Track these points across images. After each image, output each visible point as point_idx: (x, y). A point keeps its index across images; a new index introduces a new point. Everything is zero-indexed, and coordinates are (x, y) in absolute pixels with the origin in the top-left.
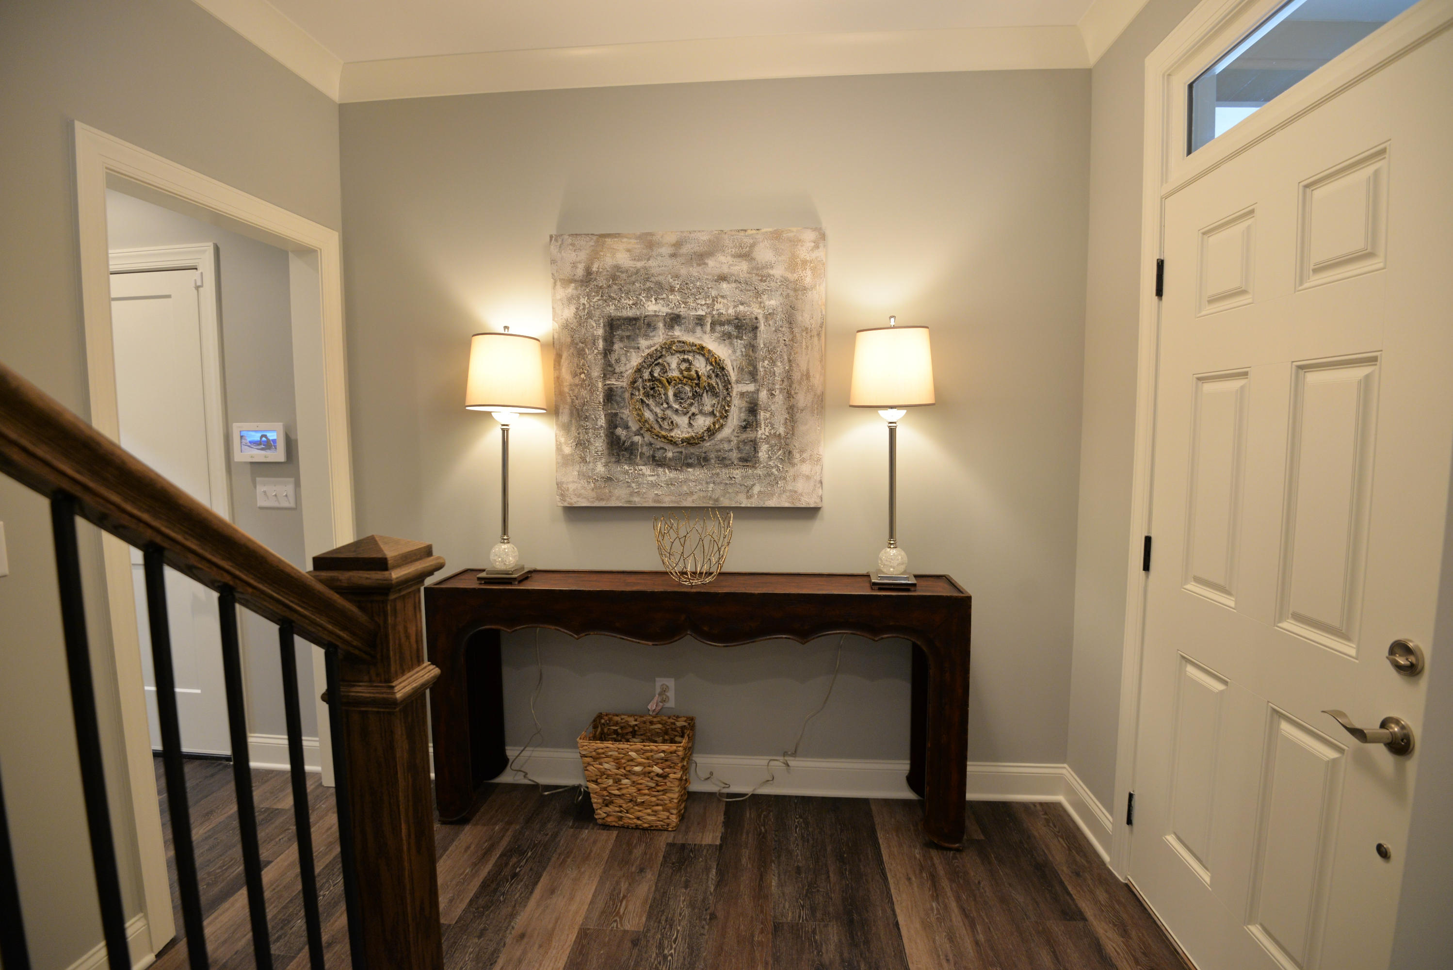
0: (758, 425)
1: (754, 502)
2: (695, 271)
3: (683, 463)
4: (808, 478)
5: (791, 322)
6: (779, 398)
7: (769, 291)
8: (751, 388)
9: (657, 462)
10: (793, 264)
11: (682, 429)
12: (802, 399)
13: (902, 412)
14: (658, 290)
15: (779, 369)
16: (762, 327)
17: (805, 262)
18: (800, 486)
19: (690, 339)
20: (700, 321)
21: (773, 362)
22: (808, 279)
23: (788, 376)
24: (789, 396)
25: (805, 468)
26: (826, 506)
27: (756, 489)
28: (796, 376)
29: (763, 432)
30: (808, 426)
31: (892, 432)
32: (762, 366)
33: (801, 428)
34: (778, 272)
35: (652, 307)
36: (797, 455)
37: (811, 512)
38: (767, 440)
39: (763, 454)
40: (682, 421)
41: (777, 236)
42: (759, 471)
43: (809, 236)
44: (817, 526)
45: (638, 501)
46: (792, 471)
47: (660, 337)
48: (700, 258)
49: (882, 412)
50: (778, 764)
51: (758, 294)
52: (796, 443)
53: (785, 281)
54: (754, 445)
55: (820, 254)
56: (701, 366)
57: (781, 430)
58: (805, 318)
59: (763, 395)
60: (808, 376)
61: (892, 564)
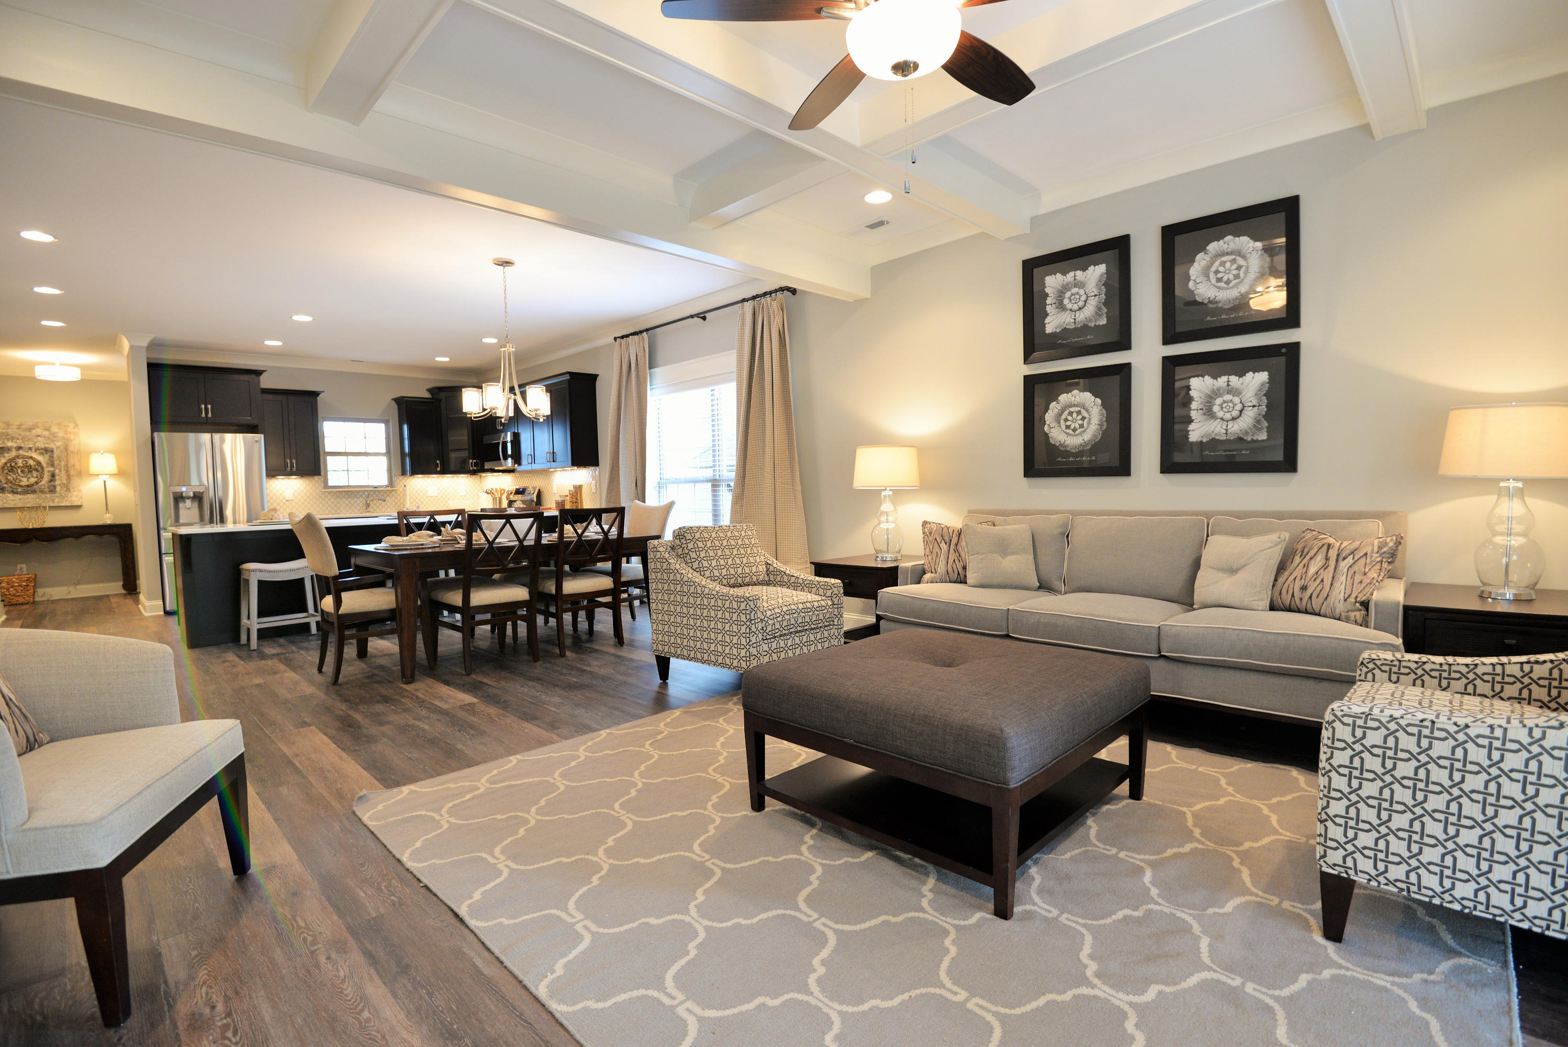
0: (55, 480)
1: (56, 504)
2: (27, 433)
3: (25, 492)
4: (76, 496)
5: (66, 449)
6: (63, 472)
7: (58, 442)
8: (52, 469)
9: (14, 492)
10: (66, 433)
11: (25, 482)
12: (72, 472)
13: (108, 476)
14: (12, 439)
15: (63, 463)
16: (55, 451)
17: (70, 433)
18: (73, 499)
19: (26, 454)
20: (30, 449)
21: (60, 461)
22: (72, 437)
23: (67, 466)
24: (67, 471)
25: (75, 493)
26: (84, 504)
27: (56, 500)
28: (70, 465)
29: (57, 483)
30: (75, 481)
31: (105, 482)
32: (56, 463)
33: (73, 481)
34: (60, 435)
35: (9, 444)
36: (72, 490)
37: (79, 507)
38: (59, 485)
39: (58, 489)
40: (25, 480)
41: (59, 424)
42: (57, 495)
43: (72, 425)
44: (81, 511)
45: (6, 506)
46: (70, 494)
47: (13, 453)
48: (30, 430)
49: (100, 476)
50: (71, 588)
51: (53, 441)
52: (71, 486)
53: (63, 438)
54: (55, 487)
55: (76, 430)
56: (31, 462)
57: (65, 482)
58: (71, 448)
59: (57, 471)
60: (74, 466)
61: (108, 519)
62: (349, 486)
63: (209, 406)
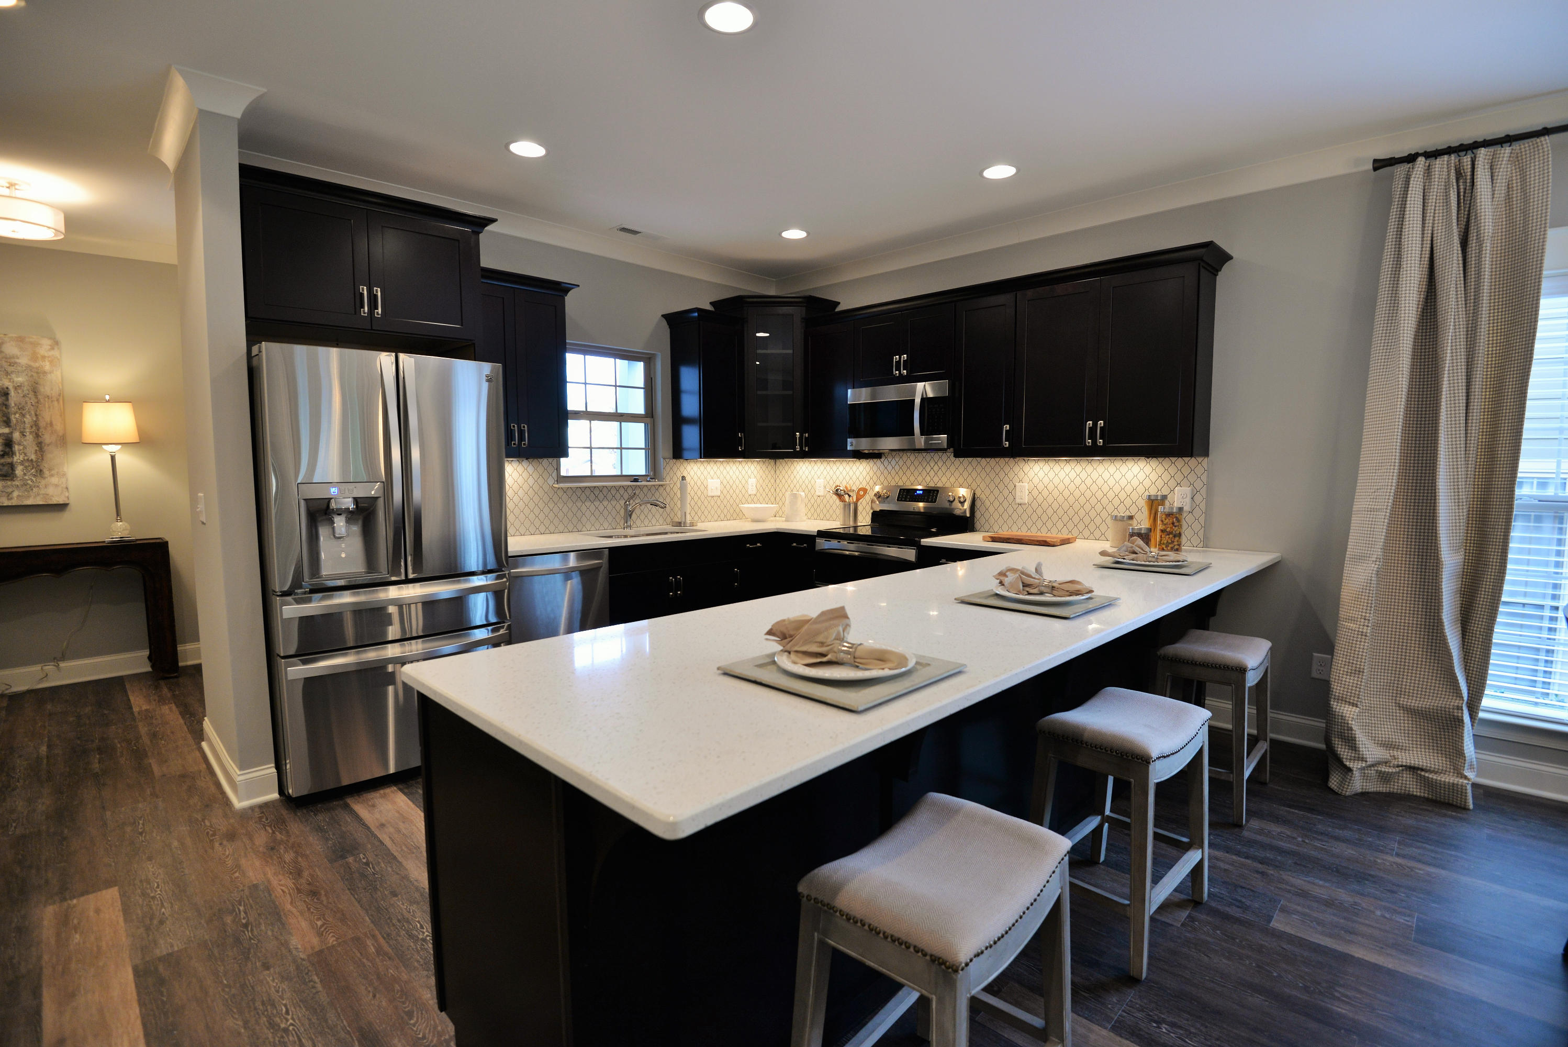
0: (13, 454)
1: (14, 502)
4: (56, 486)
5: (35, 392)
6: (30, 437)
7: (18, 373)
8: (6, 430)
10: (35, 357)
12: (47, 438)
13: (119, 447)
15: (28, 419)
16: (12, 393)
17: (44, 357)
18: (51, 491)
21: (23, 416)
22: (47, 366)
23: (36, 424)
24: (37, 436)
25: (54, 480)
26: (72, 502)
27: (15, 494)
28: (42, 424)
29: (17, 458)
30: (53, 456)
31: (113, 458)
32: (14, 418)
33: (48, 456)
34: (23, 361)
36: (46, 473)
37: (61, 507)
38: (22, 463)
39: (19, 471)
41: (21, 340)
42: (16, 483)
43: (46, 343)
44: (66, 515)
46: (43, 482)
49: (104, 447)
50: (49, 668)
51: (7, 374)
52: (45, 466)
53: (29, 367)
54: (12, 466)
55: (55, 353)
57: (33, 457)
58: (46, 389)
59: (16, 436)
60: (51, 424)
61: (119, 530)
62: (592, 478)
63: (378, 292)
